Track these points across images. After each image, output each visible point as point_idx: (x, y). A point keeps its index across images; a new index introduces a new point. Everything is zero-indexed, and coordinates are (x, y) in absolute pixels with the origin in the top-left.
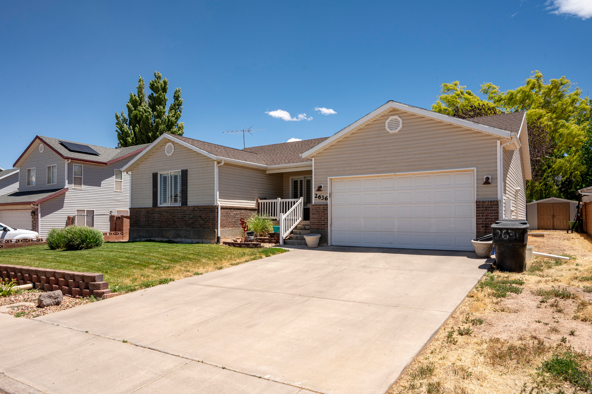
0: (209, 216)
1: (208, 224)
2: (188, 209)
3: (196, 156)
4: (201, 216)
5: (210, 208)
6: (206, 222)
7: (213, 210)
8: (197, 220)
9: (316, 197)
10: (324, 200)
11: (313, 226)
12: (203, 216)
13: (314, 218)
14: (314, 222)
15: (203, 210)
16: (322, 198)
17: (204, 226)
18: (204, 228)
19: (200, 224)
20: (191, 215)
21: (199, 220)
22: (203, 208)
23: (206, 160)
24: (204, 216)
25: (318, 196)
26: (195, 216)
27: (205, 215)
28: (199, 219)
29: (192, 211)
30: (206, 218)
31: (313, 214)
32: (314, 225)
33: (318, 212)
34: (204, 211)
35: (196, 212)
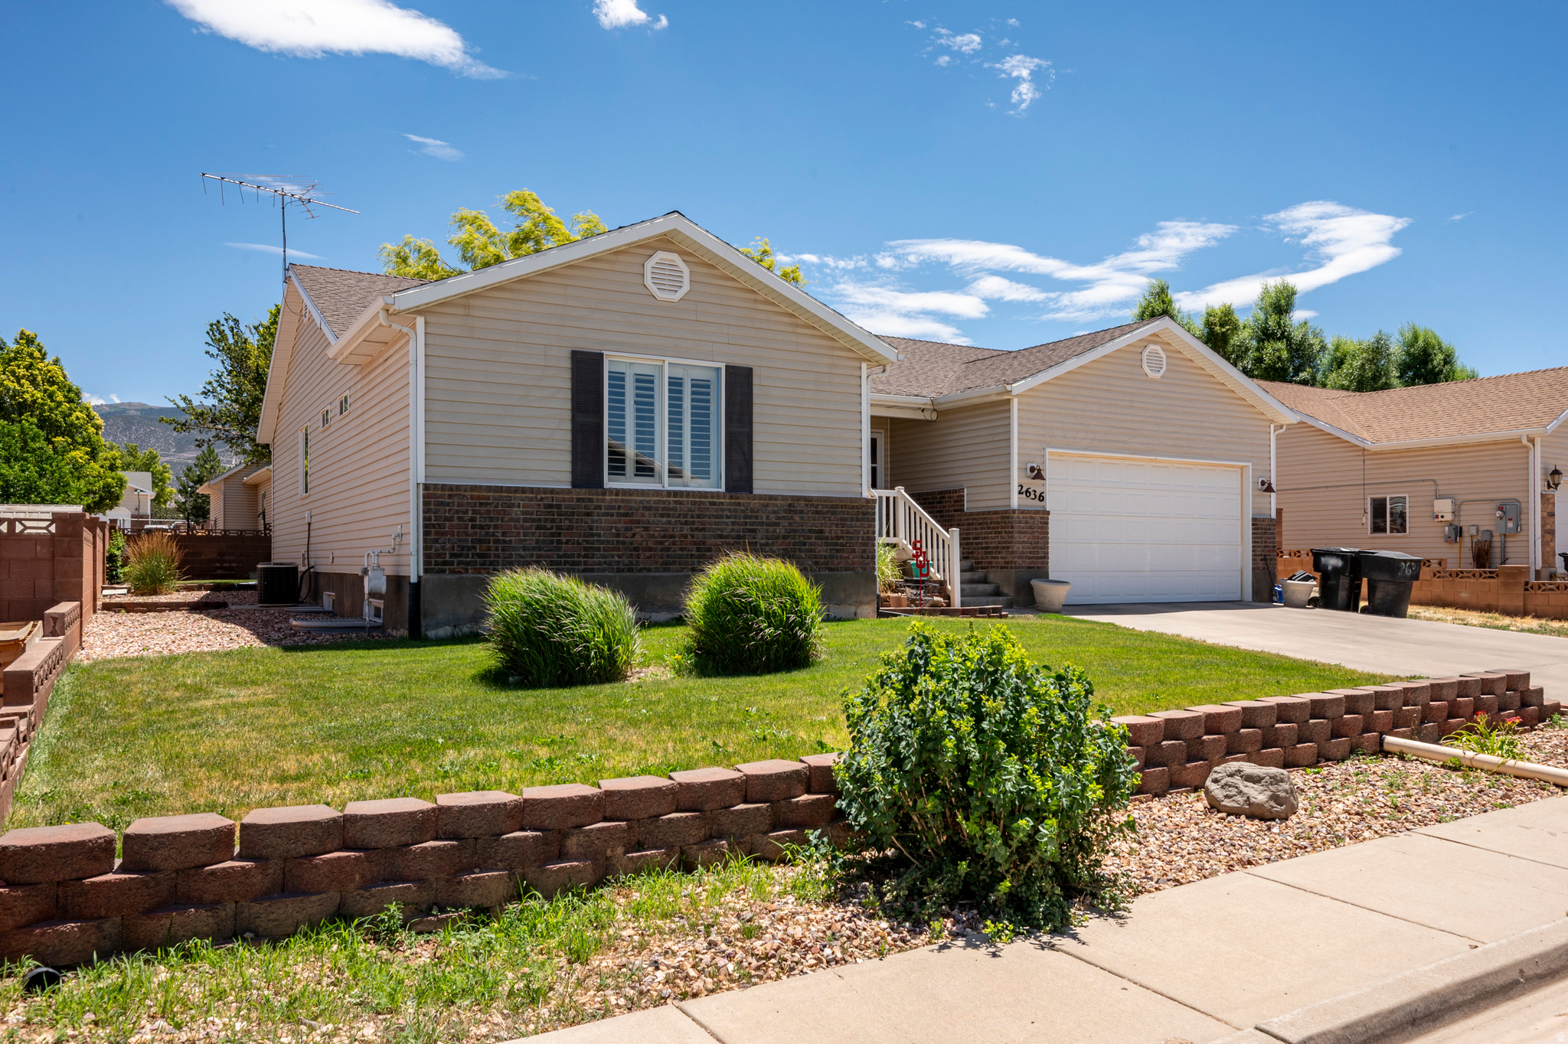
0: (851, 530)
1: (848, 558)
2: (767, 506)
3: (790, 329)
4: (821, 531)
5: (853, 507)
6: (837, 551)
7: (864, 514)
8: (805, 544)
9: (1020, 493)
10: (1036, 502)
11: (1020, 561)
12: (827, 529)
13: (1023, 542)
14: (1023, 553)
15: (827, 513)
16: (1032, 496)
17: (833, 563)
18: (830, 569)
19: (815, 557)
20: (777, 524)
21: (811, 544)
22: (827, 506)
23: (829, 352)
24: (830, 532)
25: (1024, 490)
26: (795, 531)
27: (834, 528)
28: (813, 540)
29: (785, 511)
30: (838, 538)
31: (1020, 532)
32: (1022, 557)
33: (1030, 528)
34: (834, 513)
35: (802, 518)
